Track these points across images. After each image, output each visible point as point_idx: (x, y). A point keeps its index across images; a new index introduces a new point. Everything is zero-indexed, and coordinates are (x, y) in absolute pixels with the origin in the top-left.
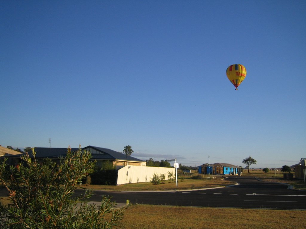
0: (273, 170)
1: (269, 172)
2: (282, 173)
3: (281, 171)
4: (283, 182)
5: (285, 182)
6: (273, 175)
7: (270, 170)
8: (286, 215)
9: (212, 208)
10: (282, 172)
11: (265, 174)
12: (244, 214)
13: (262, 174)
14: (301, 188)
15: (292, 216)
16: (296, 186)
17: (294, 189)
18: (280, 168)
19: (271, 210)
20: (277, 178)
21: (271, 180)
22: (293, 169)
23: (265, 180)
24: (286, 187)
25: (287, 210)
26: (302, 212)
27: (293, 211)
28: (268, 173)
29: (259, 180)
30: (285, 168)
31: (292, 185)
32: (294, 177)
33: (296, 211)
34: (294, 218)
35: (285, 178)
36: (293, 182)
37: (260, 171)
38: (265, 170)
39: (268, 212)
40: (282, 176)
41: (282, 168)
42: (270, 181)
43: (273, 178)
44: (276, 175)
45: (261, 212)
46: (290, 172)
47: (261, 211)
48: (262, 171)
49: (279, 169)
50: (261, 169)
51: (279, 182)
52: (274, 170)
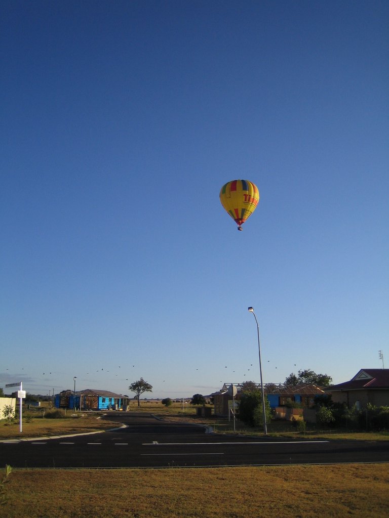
0: (177, 402)
1: (173, 404)
2: (193, 407)
3: (191, 403)
4: (197, 422)
5: (201, 422)
6: (179, 410)
7: (174, 402)
8: (210, 476)
9: (89, 470)
10: (192, 405)
11: (165, 409)
12: (146, 478)
13: (162, 409)
14: (226, 432)
15: (220, 476)
16: (218, 428)
17: (215, 432)
18: (189, 399)
19: (187, 469)
20: (186, 415)
21: (178, 418)
22: (210, 400)
23: (169, 419)
24: (202, 430)
25: (210, 467)
26: (233, 470)
27: (220, 468)
28: (169, 406)
29: (158, 420)
30: (197, 399)
31: (211, 427)
32: (213, 413)
33: (224, 469)
34: (223, 479)
35: (199, 415)
36: (213, 422)
37: (157, 403)
38: (166, 402)
39: (182, 472)
40: (194, 411)
41: (192, 399)
42: (177, 420)
43: (180, 415)
44: (184, 411)
45: (172, 474)
46: (204, 405)
47: (171, 470)
48: (160, 404)
49: (187, 400)
50: (158, 399)
51: (191, 421)
52: (179, 402)
